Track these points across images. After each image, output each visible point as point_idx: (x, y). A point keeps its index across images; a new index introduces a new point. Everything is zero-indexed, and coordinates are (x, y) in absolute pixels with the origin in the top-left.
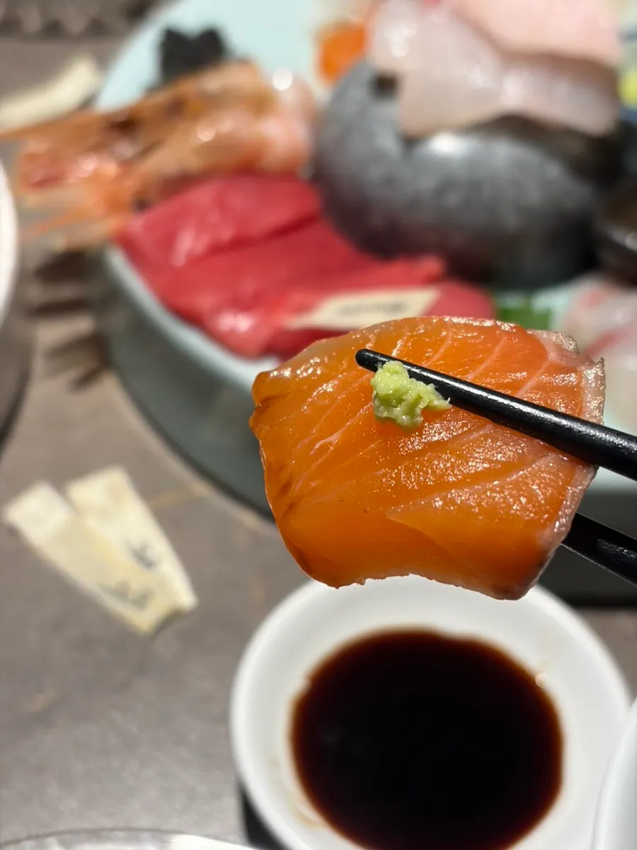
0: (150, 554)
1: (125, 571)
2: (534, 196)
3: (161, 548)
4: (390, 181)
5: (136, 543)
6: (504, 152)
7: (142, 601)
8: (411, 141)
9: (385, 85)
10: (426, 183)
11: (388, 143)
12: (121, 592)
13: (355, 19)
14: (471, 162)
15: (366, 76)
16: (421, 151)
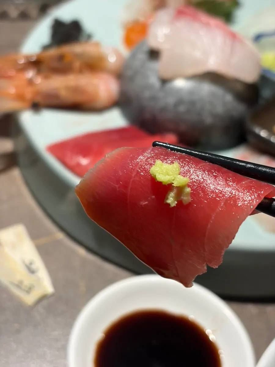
0: (34, 267)
1: (21, 274)
2: (220, 109)
3: (39, 264)
4: (153, 98)
5: (27, 262)
6: (207, 88)
7: (29, 290)
8: (164, 81)
9: (154, 54)
10: (171, 101)
11: (154, 81)
12: (19, 285)
13: (142, 19)
14: (191, 92)
15: (145, 48)
16: (169, 86)
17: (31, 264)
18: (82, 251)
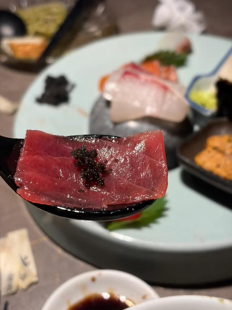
3: (31, 259)
5: (23, 257)
7: (24, 277)
11: (109, 124)
16: (119, 127)
17: (26, 258)
18: (59, 251)
